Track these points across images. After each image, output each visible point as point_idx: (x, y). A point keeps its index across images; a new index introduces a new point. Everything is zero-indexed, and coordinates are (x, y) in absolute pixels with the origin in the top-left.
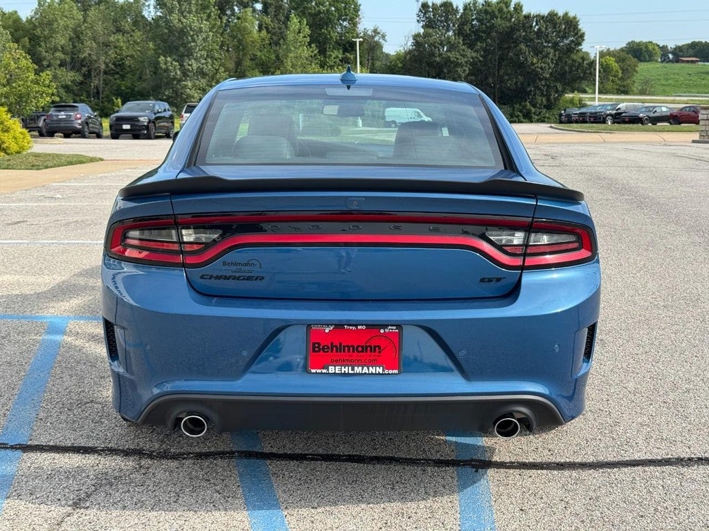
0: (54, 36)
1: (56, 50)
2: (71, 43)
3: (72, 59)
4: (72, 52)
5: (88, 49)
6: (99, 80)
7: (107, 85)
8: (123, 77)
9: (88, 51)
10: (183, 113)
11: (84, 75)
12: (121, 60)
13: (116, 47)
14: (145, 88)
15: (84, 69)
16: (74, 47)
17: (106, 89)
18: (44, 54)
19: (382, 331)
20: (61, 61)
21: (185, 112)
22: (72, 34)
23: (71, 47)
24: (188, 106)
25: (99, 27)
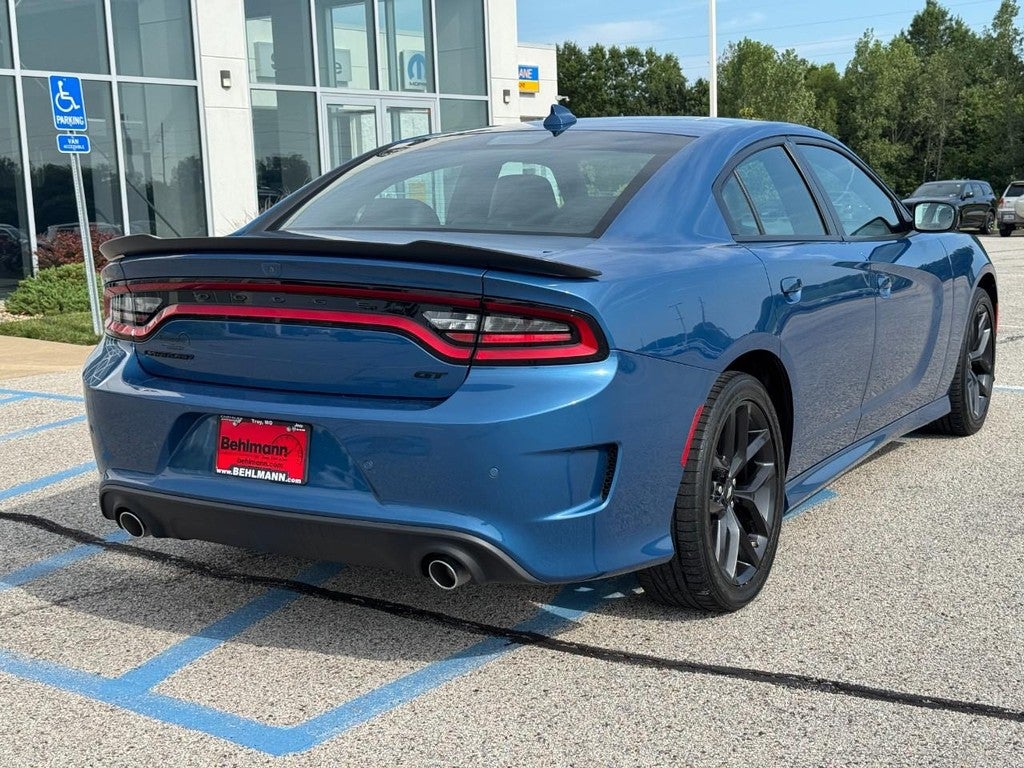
0: (876, 94)
1: (877, 114)
2: (899, 103)
3: (900, 125)
4: (901, 117)
5: (925, 110)
6: (937, 154)
7: (947, 160)
8: (971, 148)
9: (923, 113)
10: (1003, 197)
11: (915, 148)
12: (973, 124)
13: (968, 105)
14: (1004, 163)
15: (917, 139)
16: (904, 108)
17: (946, 166)
18: (860, 121)
19: (288, 429)
20: (883, 128)
21: (1007, 195)
22: (902, 91)
23: (900, 108)
24: (1013, 185)
25: (944, 78)
